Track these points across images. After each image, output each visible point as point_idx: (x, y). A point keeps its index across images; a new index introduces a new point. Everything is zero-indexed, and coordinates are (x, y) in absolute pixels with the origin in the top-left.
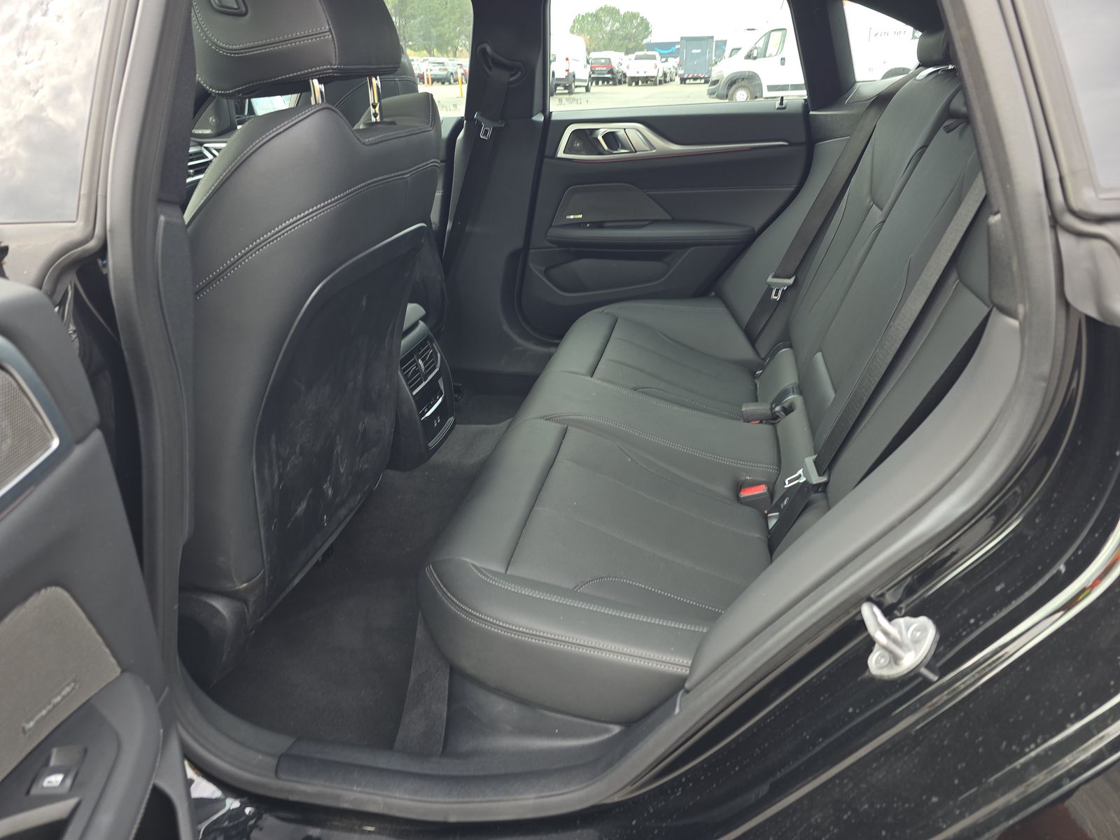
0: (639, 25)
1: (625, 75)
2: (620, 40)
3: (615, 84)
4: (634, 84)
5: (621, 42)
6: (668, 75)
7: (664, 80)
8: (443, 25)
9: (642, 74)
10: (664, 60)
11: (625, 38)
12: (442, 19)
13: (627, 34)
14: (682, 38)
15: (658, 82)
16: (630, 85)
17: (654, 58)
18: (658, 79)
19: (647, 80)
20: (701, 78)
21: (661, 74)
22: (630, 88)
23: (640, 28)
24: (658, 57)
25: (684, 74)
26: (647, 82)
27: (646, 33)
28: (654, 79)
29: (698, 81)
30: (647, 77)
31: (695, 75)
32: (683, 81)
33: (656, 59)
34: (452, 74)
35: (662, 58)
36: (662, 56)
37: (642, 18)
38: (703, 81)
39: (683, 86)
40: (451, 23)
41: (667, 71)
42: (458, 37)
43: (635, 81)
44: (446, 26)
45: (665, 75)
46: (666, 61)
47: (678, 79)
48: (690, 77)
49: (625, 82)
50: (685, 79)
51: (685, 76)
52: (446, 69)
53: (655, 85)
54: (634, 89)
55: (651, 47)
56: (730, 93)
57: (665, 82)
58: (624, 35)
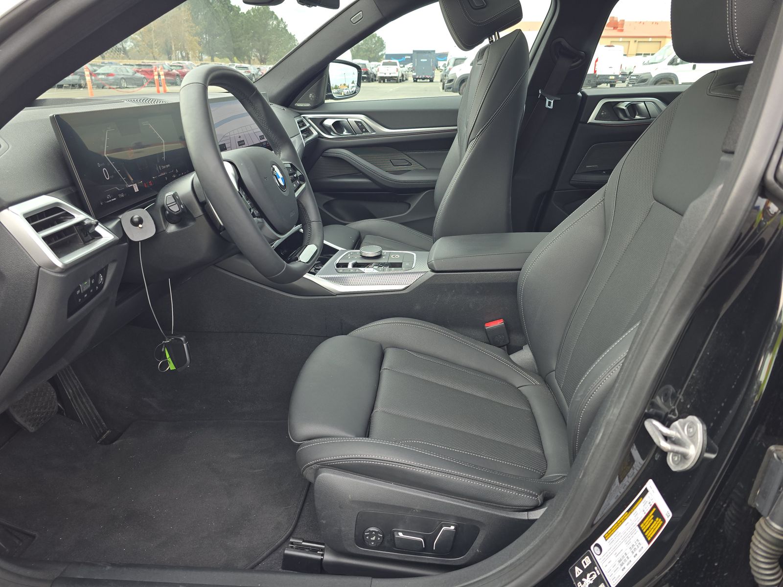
0: (377, 42)
1: (375, 76)
2: (364, 52)
3: (369, 82)
4: (382, 82)
5: (365, 53)
6: (405, 76)
7: (402, 79)
8: (241, 41)
9: (388, 75)
10: (402, 66)
11: (367, 51)
12: (239, 37)
13: (369, 48)
14: (414, 51)
15: (399, 80)
16: (380, 82)
17: (395, 64)
18: (399, 78)
19: (391, 79)
20: (427, 78)
21: (400, 75)
22: (380, 84)
23: (378, 45)
24: (398, 63)
25: (416, 76)
26: (390, 81)
27: (382, 48)
28: (396, 79)
29: (425, 80)
30: (392, 77)
31: (424, 76)
32: (415, 80)
33: (397, 65)
34: (253, 74)
35: (400, 64)
36: (400, 63)
37: (379, 37)
38: (428, 80)
39: (415, 83)
40: (247, 40)
41: (404, 73)
42: (251, 49)
43: (383, 79)
44: (243, 41)
45: (403, 76)
46: (404, 66)
47: (411, 79)
48: (420, 77)
49: (375, 81)
50: (417, 79)
51: (417, 77)
52: (249, 72)
53: (397, 82)
54: (382, 85)
55: (389, 57)
56: (461, 88)
57: (403, 81)
58: (367, 49)
